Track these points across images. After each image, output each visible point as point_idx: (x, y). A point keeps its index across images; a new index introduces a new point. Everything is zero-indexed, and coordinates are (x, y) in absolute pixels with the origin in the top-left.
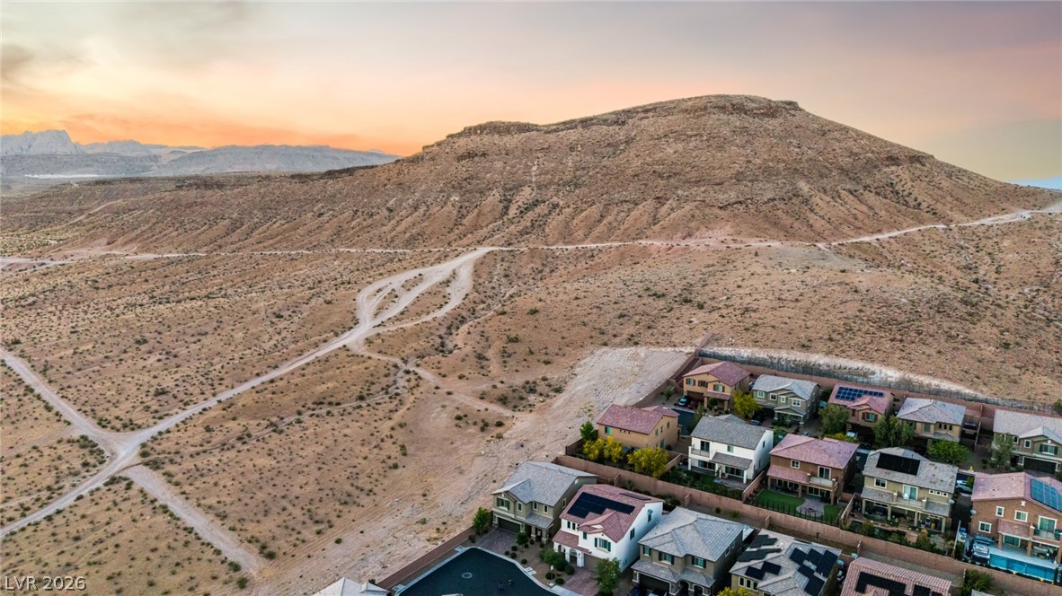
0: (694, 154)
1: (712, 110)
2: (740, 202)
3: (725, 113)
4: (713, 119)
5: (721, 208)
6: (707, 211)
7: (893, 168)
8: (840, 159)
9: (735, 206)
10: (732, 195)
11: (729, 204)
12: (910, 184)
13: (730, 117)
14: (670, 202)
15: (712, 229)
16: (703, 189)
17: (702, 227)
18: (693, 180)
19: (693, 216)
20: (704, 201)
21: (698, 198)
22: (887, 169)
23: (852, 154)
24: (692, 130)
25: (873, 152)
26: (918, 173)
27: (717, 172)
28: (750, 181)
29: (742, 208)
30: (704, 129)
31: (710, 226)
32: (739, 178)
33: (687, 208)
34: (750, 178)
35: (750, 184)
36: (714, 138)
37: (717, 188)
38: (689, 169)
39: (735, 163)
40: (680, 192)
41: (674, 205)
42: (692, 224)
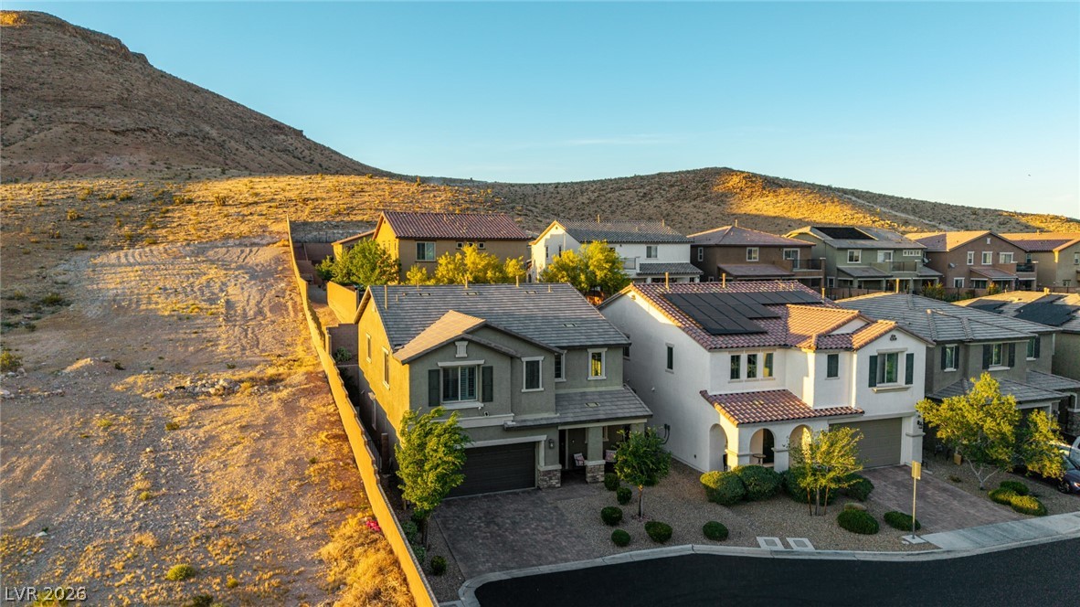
0: (36, 69)
1: (41, 25)
2: (144, 130)
3: (64, 33)
4: (48, 35)
5: (116, 133)
6: (95, 135)
7: (283, 137)
8: (229, 118)
9: (137, 133)
10: (127, 121)
11: (128, 130)
12: (306, 151)
13: (73, 39)
14: (21, 120)
15: (118, 155)
16: (74, 110)
17: (97, 152)
18: (51, 98)
19: (74, 140)
20: (84, 124)
21: (71, 120)
22: (276, 137)
23: (236, 117)
24: (18, 40)
25: (256, 119)
26: (308, 145)
27: (87, 93)
28: (143, 110)
29: (149, 136)
30: (39, 43)
31: (111, 151)
32: (124, 103)
33: (58, 130)
34: (140, 107)
35: (143, 113)
36: (61, 55)
37: (97, 111)
38: (35, 85)
39: (108, 87)
40: (31, 111)
41: (31, 126)
42: (79, 149)
